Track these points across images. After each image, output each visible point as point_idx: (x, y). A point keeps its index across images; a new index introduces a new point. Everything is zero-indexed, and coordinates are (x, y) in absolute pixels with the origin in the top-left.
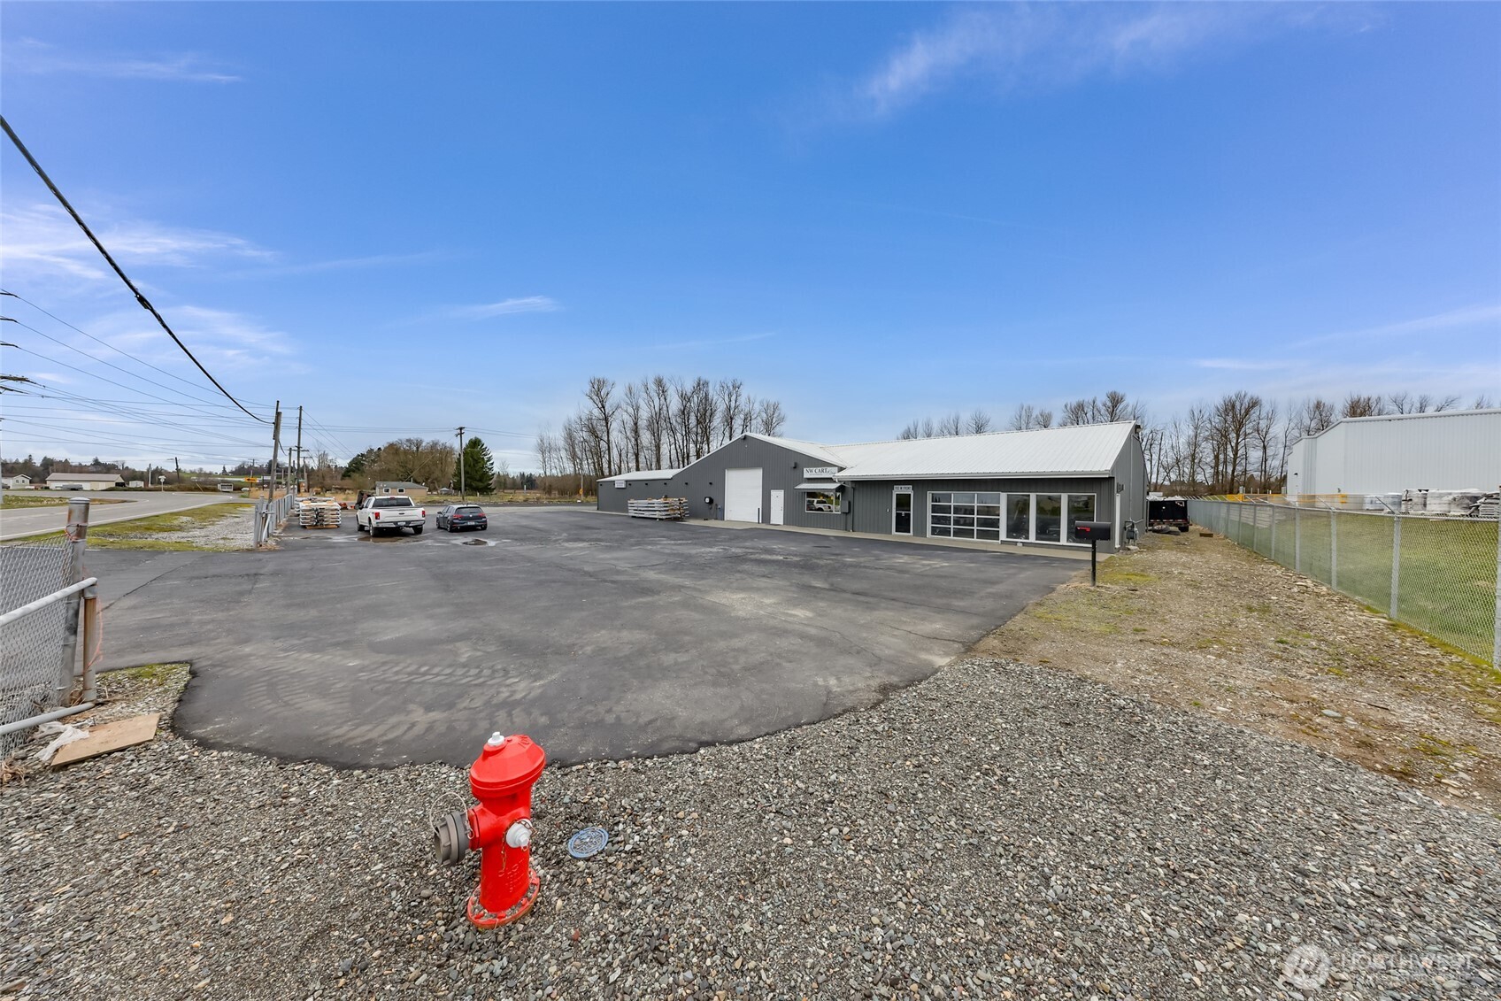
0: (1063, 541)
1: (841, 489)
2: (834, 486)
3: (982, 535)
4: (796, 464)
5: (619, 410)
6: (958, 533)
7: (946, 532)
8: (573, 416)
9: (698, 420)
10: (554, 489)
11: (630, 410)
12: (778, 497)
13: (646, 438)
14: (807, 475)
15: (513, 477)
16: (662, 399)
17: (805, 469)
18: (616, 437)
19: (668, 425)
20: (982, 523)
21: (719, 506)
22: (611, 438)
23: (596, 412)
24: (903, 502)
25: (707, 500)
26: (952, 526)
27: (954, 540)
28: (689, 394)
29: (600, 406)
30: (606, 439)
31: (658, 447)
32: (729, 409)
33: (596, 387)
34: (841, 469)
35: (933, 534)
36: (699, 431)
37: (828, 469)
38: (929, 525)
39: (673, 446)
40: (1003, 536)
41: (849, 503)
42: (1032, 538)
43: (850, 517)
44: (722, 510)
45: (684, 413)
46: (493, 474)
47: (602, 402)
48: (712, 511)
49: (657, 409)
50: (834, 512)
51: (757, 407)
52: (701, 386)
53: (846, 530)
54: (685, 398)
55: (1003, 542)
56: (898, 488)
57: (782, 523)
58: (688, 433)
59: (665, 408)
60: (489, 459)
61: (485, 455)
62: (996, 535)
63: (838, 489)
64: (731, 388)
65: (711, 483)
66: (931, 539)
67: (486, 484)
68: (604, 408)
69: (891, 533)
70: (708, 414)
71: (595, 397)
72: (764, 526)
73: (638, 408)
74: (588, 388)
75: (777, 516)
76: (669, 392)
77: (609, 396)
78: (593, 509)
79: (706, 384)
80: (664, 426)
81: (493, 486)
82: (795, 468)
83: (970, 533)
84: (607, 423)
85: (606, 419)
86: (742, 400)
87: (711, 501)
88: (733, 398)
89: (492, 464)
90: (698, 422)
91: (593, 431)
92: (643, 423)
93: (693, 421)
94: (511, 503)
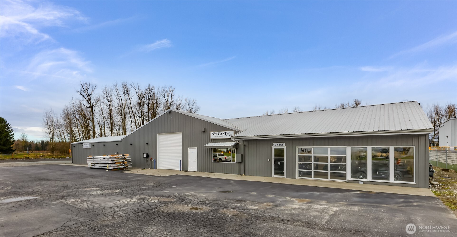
0: (392, 179)
1: (237, 146)
2: (231, 144)
3: (334, 176)
4: (205, 129)
5: (99, 102)
6: (317, 175)
7: (309, 174)
8: (69, 105)
9: (149, 108)
10: (57, 150)
11: (106, 101)
12: (193, 153)
13: (117, 118)
14: (212, 137)
15: (36, 143)
16: (127, 95)
17: (211, 133)
18: (97, 118)
19: (131, 111)
20: (334, 167)
21: (153, 159)
22: (95, 119)
23: (85, 103)
24: (279, 153)
25: (145, 155)
26: (313, 171)
27: (315, 181)
28: (143, 93)
29: (87, 99)
30: (91, 119)
31: (124, 123)
32: (167, 102)
33: (84, 87)
34: (236, 132)
35: (299, 176)
36: (150, 115)
37: (227, 132)
38: (297, 170)
39: (134, 124)
40: (349, 176)
41: (242, 155)
42: (370, 178)
43: (242, 166)
44: (155, 162)
45: (140, 104)
46: (14, 141)
47: (88, 96)
48: (149, 163)
49: (124, 102)
50: (232, 162)
51: (184, 102)
52: (151, 89)
53: (240, 174)
54: (141, 96)
55: (349, 181)
56: (275, 145)
57: (196, 170)
58: (143, 114)
59: (128, 101)
60: (11, 131)
61: (8, 129)
62: (343, 176)
63: (234, 146)
64: (168, 91)
65: (147, 144)
66: (299, 179)
67: (8, 147)
68: (89, 100)
69: (271, 176)
70: (155, 106)
71: (84, 94)
72: (184, 173)
73: (111, 101)
74: (79, 88)
75: (193, 166)
76: (131, 92)
77: (93, 93)
78: (68, 163)
79: (153, 88)
80: (128, 111)
81: (14, 148)
82: (204, 132)
83: (325, 175)
84: (92, 110)
85: (91, 107)
86: (175, 99)
87: (148, 156)
88: (170, 97)
89: (13, 134)
90: (149, 110)
91: (83, 115)
92: (114, 110)
93: (146, 108)
94: (28, 159)
